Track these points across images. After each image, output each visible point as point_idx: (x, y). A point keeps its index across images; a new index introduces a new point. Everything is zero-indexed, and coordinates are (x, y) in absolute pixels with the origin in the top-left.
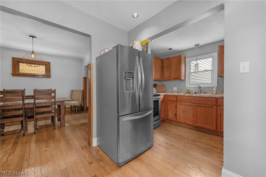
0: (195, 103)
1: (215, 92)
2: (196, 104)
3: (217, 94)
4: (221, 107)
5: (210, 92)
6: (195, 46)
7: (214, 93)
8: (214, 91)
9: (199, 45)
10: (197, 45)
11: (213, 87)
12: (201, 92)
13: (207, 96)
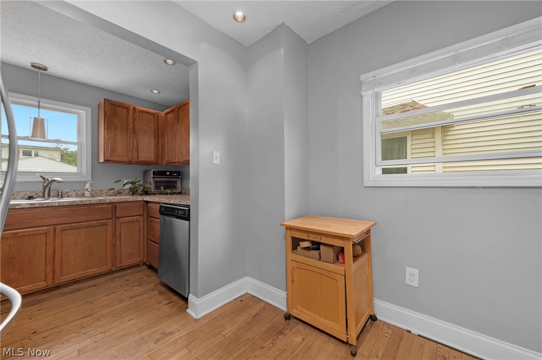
0: (57, 225)
1: (89, 192)
2: (60, 224)
3: (92, 196)
4: (122, 220)
5: (75, 193)
6: (33, 66)
7: (87, 194)
8: (87, 190)
9: (46, 70)
10: (39, 68)
11: (85, 183)
12: (49, 195)
13: (93, 202)
